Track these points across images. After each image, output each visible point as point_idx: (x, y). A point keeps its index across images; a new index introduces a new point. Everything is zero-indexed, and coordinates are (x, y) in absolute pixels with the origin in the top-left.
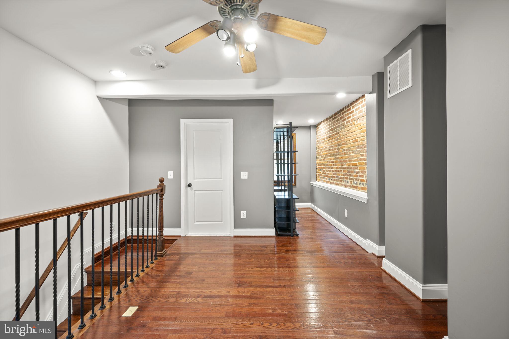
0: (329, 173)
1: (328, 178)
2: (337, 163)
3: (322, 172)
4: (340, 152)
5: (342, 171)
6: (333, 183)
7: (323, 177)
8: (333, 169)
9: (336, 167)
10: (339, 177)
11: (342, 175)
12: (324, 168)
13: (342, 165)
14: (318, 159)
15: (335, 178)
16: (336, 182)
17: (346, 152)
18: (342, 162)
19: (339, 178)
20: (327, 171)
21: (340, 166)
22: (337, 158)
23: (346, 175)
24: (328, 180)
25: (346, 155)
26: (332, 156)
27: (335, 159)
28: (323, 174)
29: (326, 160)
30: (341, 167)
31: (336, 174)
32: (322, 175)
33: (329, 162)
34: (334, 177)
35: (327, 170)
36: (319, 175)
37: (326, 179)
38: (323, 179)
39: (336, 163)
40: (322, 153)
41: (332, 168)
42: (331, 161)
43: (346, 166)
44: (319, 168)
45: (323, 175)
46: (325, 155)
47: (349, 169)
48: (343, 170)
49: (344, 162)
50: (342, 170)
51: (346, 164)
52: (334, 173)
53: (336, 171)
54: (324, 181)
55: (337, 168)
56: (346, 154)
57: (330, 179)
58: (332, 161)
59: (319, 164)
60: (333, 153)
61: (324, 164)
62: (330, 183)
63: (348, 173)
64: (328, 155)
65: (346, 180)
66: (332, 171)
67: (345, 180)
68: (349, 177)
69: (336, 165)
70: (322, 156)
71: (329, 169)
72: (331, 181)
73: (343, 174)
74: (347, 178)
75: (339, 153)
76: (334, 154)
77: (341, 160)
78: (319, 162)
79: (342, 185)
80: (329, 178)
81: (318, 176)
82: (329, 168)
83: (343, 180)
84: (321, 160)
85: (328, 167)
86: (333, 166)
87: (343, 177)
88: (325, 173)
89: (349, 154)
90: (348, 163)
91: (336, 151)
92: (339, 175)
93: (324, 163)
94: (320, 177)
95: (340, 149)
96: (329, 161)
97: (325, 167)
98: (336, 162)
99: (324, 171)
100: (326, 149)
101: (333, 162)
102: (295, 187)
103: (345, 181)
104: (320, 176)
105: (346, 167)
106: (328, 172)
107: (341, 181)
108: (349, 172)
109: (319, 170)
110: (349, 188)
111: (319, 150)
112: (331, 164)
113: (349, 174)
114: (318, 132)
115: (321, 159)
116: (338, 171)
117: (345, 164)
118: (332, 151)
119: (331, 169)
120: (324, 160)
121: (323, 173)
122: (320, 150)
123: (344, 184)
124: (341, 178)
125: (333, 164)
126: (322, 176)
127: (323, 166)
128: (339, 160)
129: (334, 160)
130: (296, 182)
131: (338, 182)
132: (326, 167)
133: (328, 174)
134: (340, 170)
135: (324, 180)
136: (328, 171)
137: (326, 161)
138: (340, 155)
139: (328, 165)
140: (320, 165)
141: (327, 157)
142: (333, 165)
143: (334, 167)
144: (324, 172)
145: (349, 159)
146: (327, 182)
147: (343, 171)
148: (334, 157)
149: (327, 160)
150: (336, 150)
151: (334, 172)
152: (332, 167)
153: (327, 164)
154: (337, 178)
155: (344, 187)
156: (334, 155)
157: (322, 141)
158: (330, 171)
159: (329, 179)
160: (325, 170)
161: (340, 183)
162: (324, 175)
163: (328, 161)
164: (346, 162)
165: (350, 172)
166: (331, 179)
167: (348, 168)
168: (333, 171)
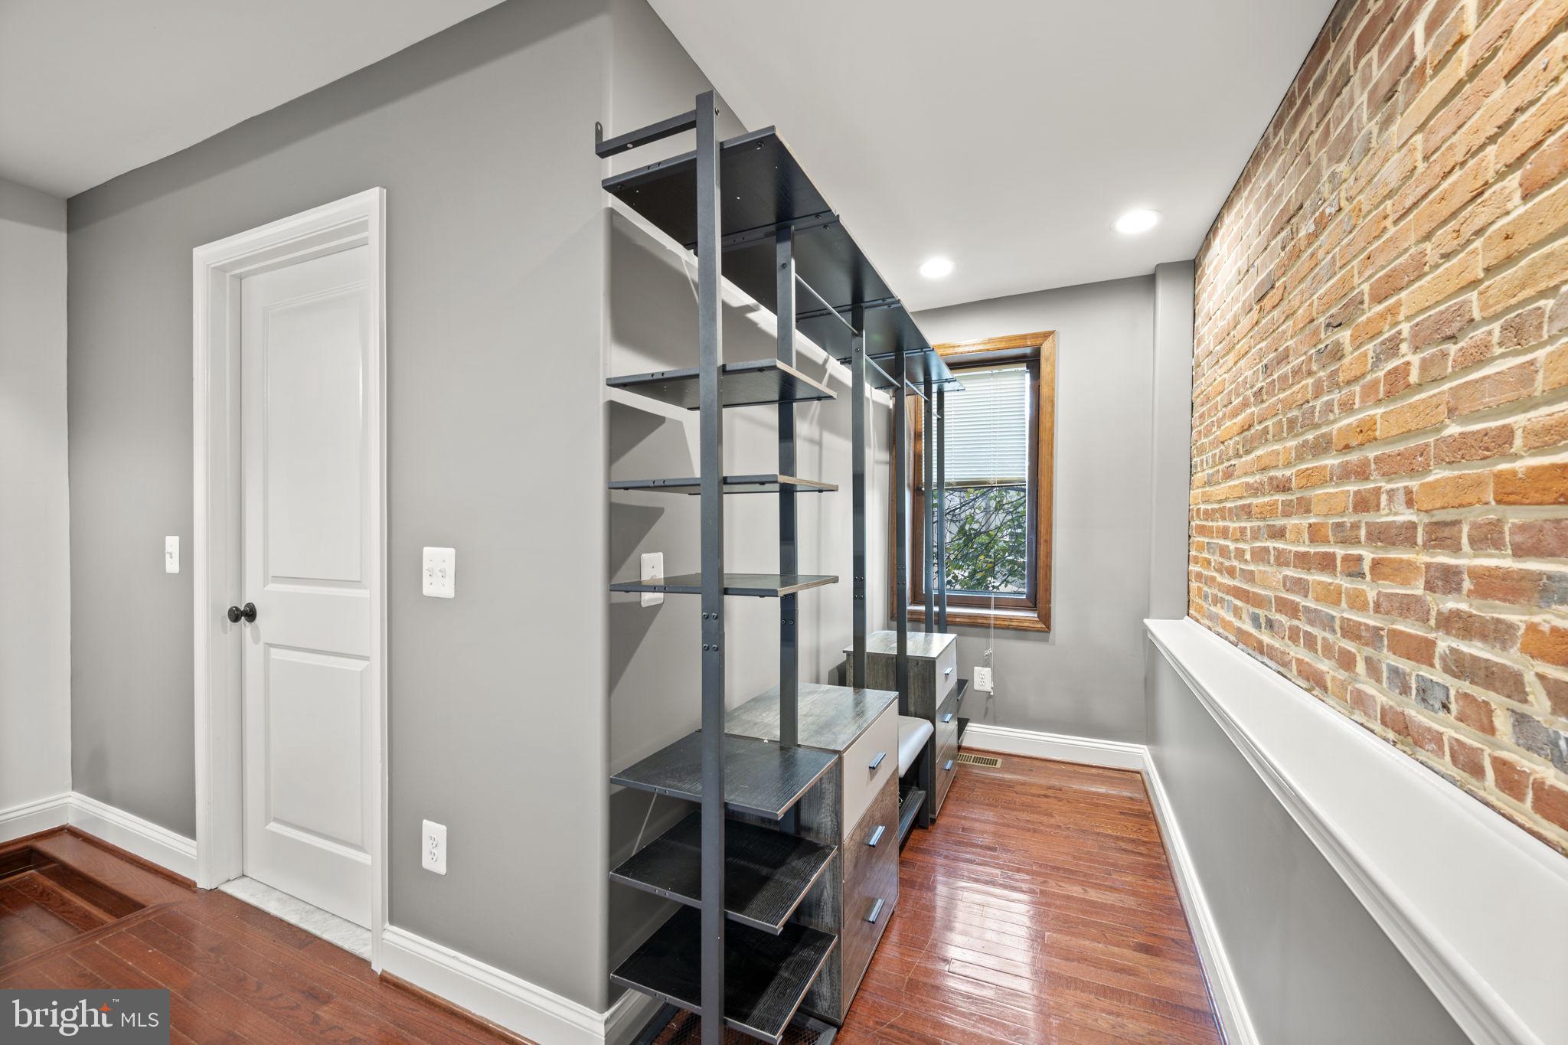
0: (1252, 572)
1: (1252, 609)
2: (1314, 486)
3: (1215, 558)
4: (1349, 383)
5: (1366, 566)
6: (1281, 663)
7: (1220, 595)
8: (1280, 545)
9: (1305, 522)
10: (1333, 617)
11: (1357, 602)
12: (1224, 533)
13: (1364, 503)
14: (1200, 477)
15: (1295, 622)
16: (1298, 652)
17: (1415, 359)
18: (1361, 472)
19: (1328, 623)
20: (1240, 554)
21: (1343, 513)
22: (1322, 447)
23: (1408, 607)
24: (1248, 627)
25: (1420, 387)
26: (1278, 438)
27: (1300, 458)
28: (1219, 578)
29: (1239, 477)
30: (1355, 526)
31: (1301, 586)
32: (1213, 579)
33: (1256, 490)
34: (1284, 606)
35: (1244, 551)
36: (1199, 576)
37: (1237, 612)
38: (1222, 613)
39: (1307, 494)
40: (1219, 427)
41: (1279, 534)
42: (1271, 479)
43: (1407, 516)
44: (1202, 530)
45: (1220, 584)
46: (1231, 442)
47: (1456, 549)
48: (1368, 555)
49: (1388, 476)
50: (1359, 559)
51: (1408, 492)
52: (1290, 572)
53: (1303, 560)
54: (1226, 625)
55: (1315, 534)
56: (1414, 378)
57: (1263, 621)
58: (1278, 473)
59: (1203, 507)
60: (1288, 405)
61: (1228, 505)
62: (1260, 649)
63: (1430, 587)
64: (1250, 437)
65: (1404, 665)
66: (1277, 558)
67: (1389, 659)
68: (1444, 644)
69: (1304, 506)
70: (1217, 451)
71: (1258, 544)
72: (1266, 638)
73: (1371, 595)
74: (1422, 651)
75: (1335, 396)
76: (1295, 413)
77: (1354, 457)
78: (1204, 494)
79: (1360, 702)
80: (1257, 611)
81: (1194, 585)
82: (1256, 535)
83: (1369, 651)
84: (1209, 483)
85: (1248, 525)
86: (1287, 514)
87: (1372, 623)
88: (1231, 572)
89: (1455, 375)
90: (1438, 474)
91: (1310, 381)
92: (1333, 596)
93: (1226, 499)
94: (1206, 597)
95: (1348, 348)
96: (1258, 477)
97: (1233, 525)
98: (1312, 479)
99: (1224, 552)
100: (1238, 395)
101: (1283, 487)
102: (1045, 641)
103: (1395, 671)
104: (1206, 589)
105: (1413, 526)
106: (1252, 567)
107: (1347, 661)
108: (1446, 579)
109: (1201, 547)
110: (1446, 764)
111: (1202, 416)
112: (1267, 499)
113: (1451, 604)
115: (1210, 471)
116: (1326, 563)
117: (1401, 497)
118: (1281, 396)
119: (1270, 544)
120: (1228, 475)
121: (1219, 571)
122: (1210, 416)
123: (1381, 696)
124: (1351, 631)
125: (1280, 497)
126: (1215, 591)
127: (1224, 518)
128: (1331, 461)
129: (1288, 465)
131: (1325, 666)
132: (1237, 525)
133: (1249, 577)
134: (1340, 552)
135: (1223, 620)
136: (1248, 556)
137: (1237, 482)
138: (1347, 407)
139: (1247, 512)
140: (1206, 512)
141: (1248, 452)
142: (1288, 511)
143: (1291, 522)
144: (1227, 563)
145: (1454, 429)
146: (1242, 639)
147: (1376, 564)
148: (1292, 443)
149: (1246, 474)
150: (1310, 373)
151: (1287, 565)
152: (1279, 522)
153: (1243, 507)
154: (1311, 622)
155: (1377, 726)
156: (1292, 422)
157: (1218, 348)
158: (1260, 555)
159: (1255, 619)
160: (1232, 546)
161: (1342, 675)
162: (1227, 580)
163: (1250, 480)
164: (1412, 472)
165: (1467, 585)
166: (1270, 624)
167: (1441, 535)
168: (1281, 559)
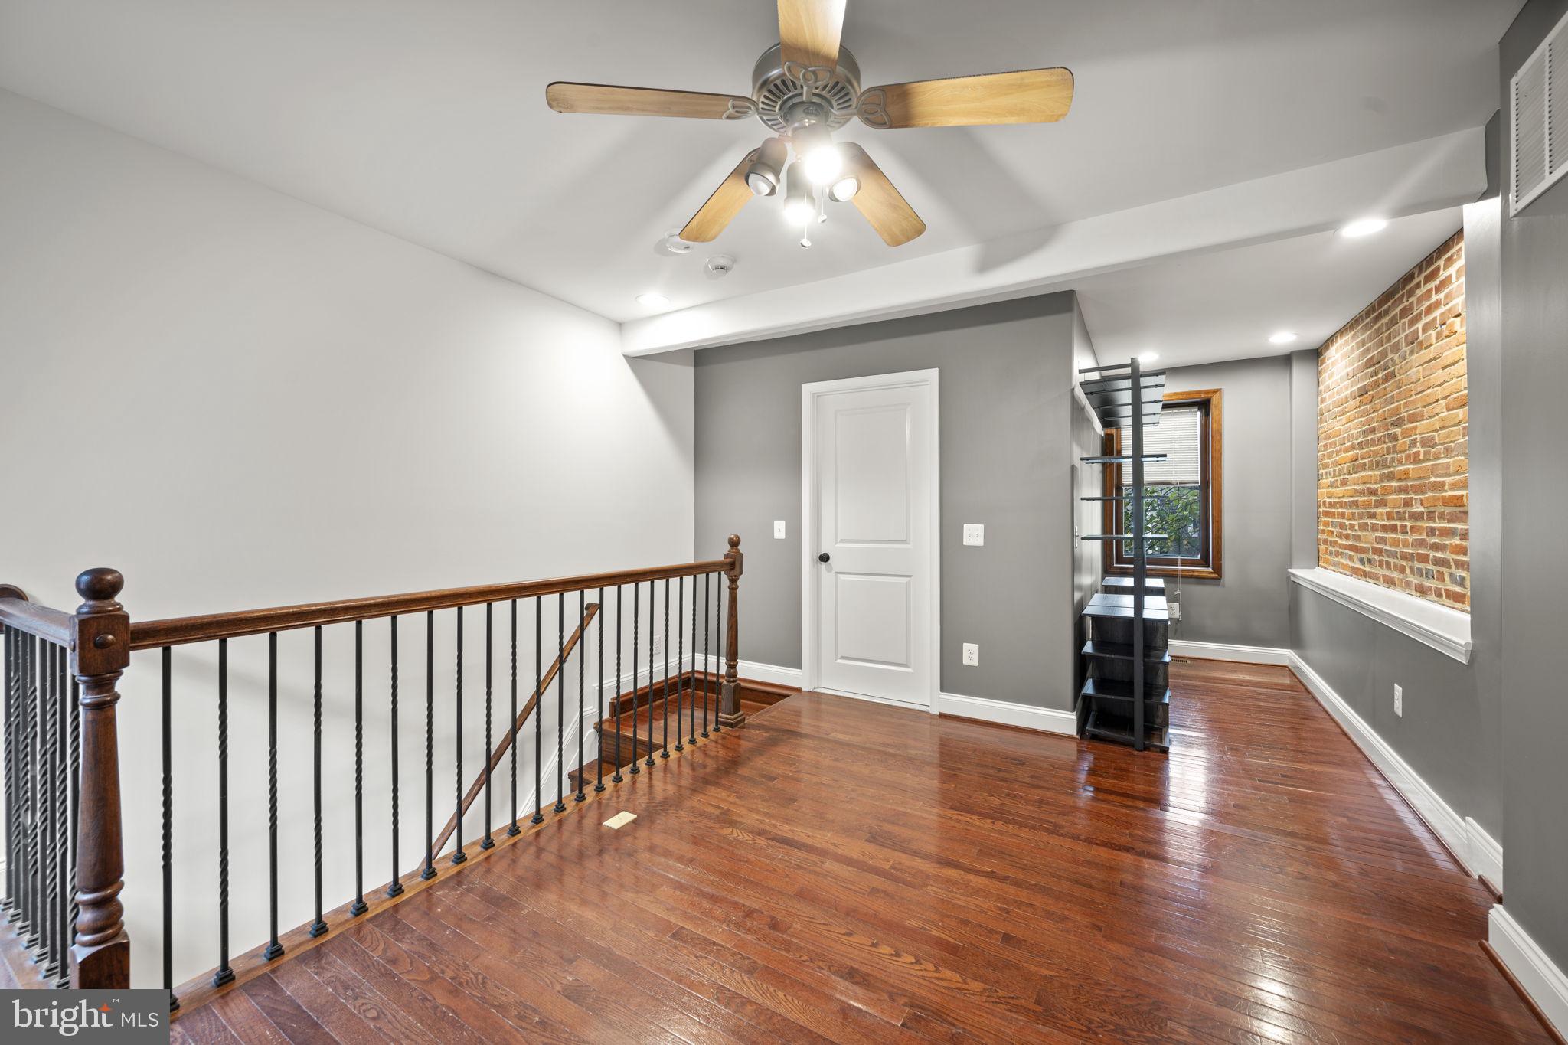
0: (1359, 536)
1: (1359, 555)
2: (1388, 494)
3: (1336, 530)
4: (1400, 452)
5: (1408, 528)
6: (1375, 578)
7: (1340, 550)
8: (1373, 521)
9: (1385, 511)
10: (1397, 552)
11: (1406, 544)
12: (1342, 515)
13: (1407, 503)
14: (1324, 481)
15: (1382, 558)
16: (1384, 572)
17: (1422, 450)
18: (1405, 490)
19: (1394, 555)
20: (1352, 527)
21: (1399, 507)
22: (1391, 477)
23: (1421, 543)
24: (1358, 565)
25: (1423, 461)
26: (1371, 468)
27: (1382, 481)
28: (1339, 541)
29: (1351, 485)
30: (1404, 513)
31: (1383, 540)
32: (1336, 542)
33: (1361, 493)
34: (1378, 551)
35: (1354, 525)
36: (1326, 541)
37: (1351, 558)
38: (1342, 560)
39: (1385, 497)
40: (1337, 455)
41: (1373, 516)
42: (1368, 488)
43: (1421, 509)
44: (1327, 514)
45: (1340, 544)
46: (1346, 465)
47: (1435, 521)
48: (1409, 524)
49: (1415, 493)
50: (1406, 526)
51: (1421, 500)
52: (1378, 534)
53: (1384, 528)
54: (1344, 566)
55: (1389, 516)
56: (1421, 457)
57: (1366, 560)
58: (1372, 486)
59: (1328, 500)
60: (1375, 454)
61: (1344, 500)
62: (1365, 575)
63: (1428, 535)
64: (1356, 466)
65: (1421, 565)
66: (1372, 528)
67: (1418, 565)
68: (1432, 554)
69: (1384, 503)
70: (1337, 468)
71: (1362, 521)
72: (1368, 569)
73: (1410, 541)
74: (1424, 559)
75: (1395, 455)
76: (1379, 459)
77: (1403, 483)
78: (1328, 492)
79: (1408, 585)
80: (1363, 555)
81: (1322, 547)
82: (1361, 517)
83: (1410, 563)
84: (1332, 485)
85: (1356, 511)
86: (1376, 506)
87: (1410, 551)
88: (1347, 537)
89: (1433, 460)
90: (1429, 494)
91: (1385, 446)
92: (1396, 542)
93: (1343, 497)
94: (1331, 553)
95: (1400, 437)
96: (1361, 487)
97: (1347, 511)
98: (1387, 491)
99: (1342, 526)
100: (1349, 441)
101: (1374, 493)
102: (1219, 585)
103: (1419, 569)
104: (1331, 548)
105: (1422, 513)
106: (1359, 533)
107: (1402, 570)
108: (1431, 532)
109: (1326, 524)
110: (1433, 597)
111: (1325, 446)
112: (1366, 498)
113: (1434, 540)
114: (1324, 376)
115: (1333, 480)
116: (1394, 528)
117: (1419, 501)
118: (1372, 449)
119: (1369, 521)
120: (1344, 483)
121: (1340, 537)
122: (1331, 447)
123: (1414, 580)
124: (1404, 557)
125: (1373, 498)
126: (1337, 549)
127: (1342, 507)
128: (1395, 484)
129: (1376, 483)
130: (1221, 564)
131: (1395, 575)
132: (1350, 511)
133: (1358, 538)
134: (1399, 523)
135: (1343, 564)
136: (1357, 528)
137: (1349, 488)
138: (1400, 462)
139: (1356, 504)
140: (1330, 503)
141: (1356, 473)
142: (1377, 504)
143: (1379, 510)
144: (1344, 532)
145: (1433, 479)
146: (1355, 572)
147: (1412, 527)
148: (1378, 473)
149: (1355, 484)
150: (1385, 443)
151: (1377, 530)
152: (1373, 510)
153: (1353, 501)
154: (1388, 556)
155: (1414, 593)
156: (1377, 463)
157: (1336, 409)
158: (1364, 527)
159: (1362, 561)
160: (1347, 523)
161: (1402, 576)
162: (1345, 542)
163: (1357, 488)
164: (1423, 493)
165: (1437, 533)
166: (1370, 561)
167: (1430, 516)
168: (1374, 528)
